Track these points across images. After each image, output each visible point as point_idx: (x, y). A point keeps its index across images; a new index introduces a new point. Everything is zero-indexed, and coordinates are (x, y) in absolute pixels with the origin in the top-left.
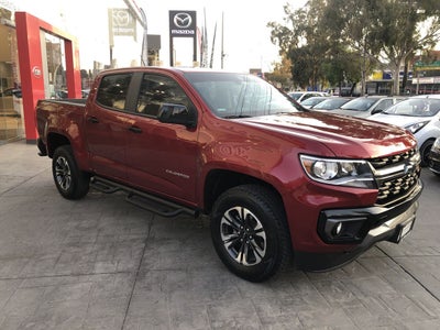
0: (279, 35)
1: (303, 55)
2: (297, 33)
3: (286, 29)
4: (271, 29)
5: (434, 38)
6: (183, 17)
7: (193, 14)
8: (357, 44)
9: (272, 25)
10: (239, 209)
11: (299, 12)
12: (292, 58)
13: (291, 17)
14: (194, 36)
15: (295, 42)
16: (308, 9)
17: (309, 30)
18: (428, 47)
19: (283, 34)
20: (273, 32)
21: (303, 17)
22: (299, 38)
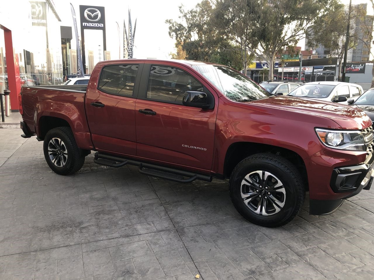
0: (176, 31)
1: (196, 47)
2: (190, 29)
3: (181, 25)
4: (168, 25)
5: (297, 38)
6: (93, 12)
7: (102, 9)
8: (239, 40)
9: (170, 22)
10: (260, 172)
11: (191, 12)
12: (187, 50)
13: (185, 16)
14: (104, 29)
15: (189, 37)
16: (199, 10)
17: (199, 27)
18: (292, 44)
19: (179, 30)
20: (170, 28)
21: (195, 16)
22: (192, 33)
